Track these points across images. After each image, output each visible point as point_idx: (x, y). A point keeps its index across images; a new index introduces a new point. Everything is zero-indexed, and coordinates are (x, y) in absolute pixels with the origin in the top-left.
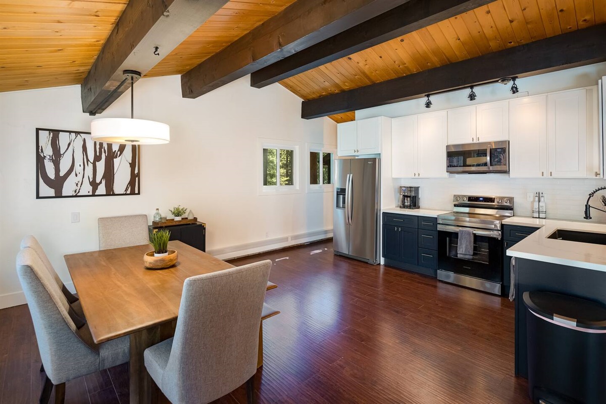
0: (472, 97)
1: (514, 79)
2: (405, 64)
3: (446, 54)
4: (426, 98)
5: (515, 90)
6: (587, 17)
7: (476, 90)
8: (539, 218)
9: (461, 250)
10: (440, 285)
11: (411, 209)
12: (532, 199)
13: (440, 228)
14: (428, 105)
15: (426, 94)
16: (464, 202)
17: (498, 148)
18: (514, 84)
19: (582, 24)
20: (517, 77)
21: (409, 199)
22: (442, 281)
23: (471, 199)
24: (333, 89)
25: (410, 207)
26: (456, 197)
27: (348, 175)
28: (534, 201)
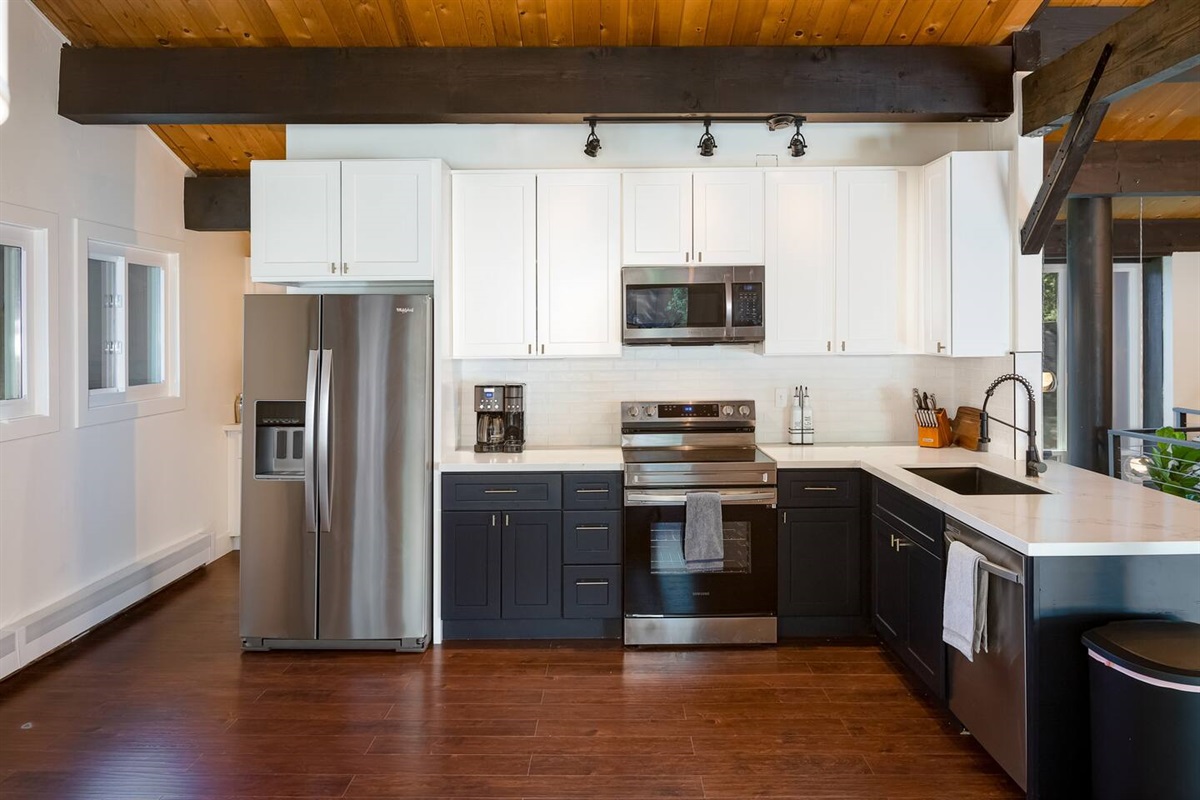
0: (707, 147)
1: (799, 122)
2: (544, 11)
3: (661, 16)
4: (585, 129)
5: (798, 148)
6: (937, 26)
7: (719, 130)
8: (802, 444)
9: (697, 550)
10: (630, 659)
11: (507, 452)
12: (785, 403)
13: (633, 498)
14: (592, 148)
15: (588, 115)
16: (650, 420)
17: (747, 284)
18: (798, 133)
19: (924, 37)
20: (804, 119)
21: (497, 422)
22: (636, 646)
23: (665, 410)
24: (238, 28)
25: (502, 447)
26: (627, 409)
27: (314, 355)
28: (791, 408)
